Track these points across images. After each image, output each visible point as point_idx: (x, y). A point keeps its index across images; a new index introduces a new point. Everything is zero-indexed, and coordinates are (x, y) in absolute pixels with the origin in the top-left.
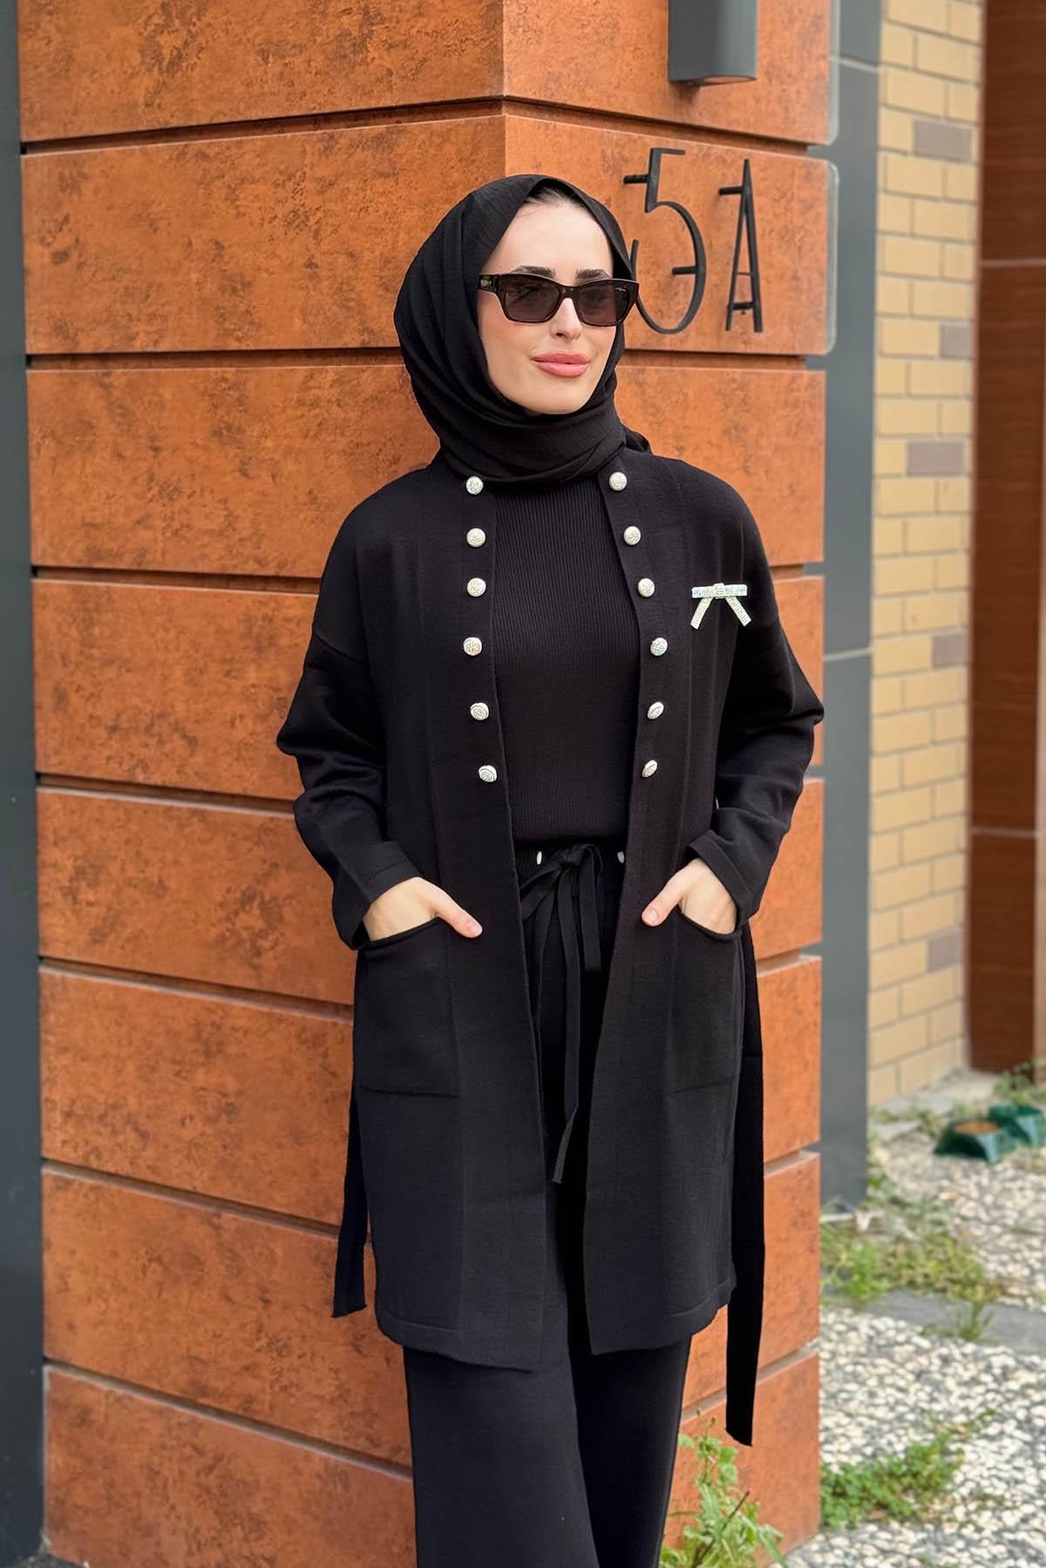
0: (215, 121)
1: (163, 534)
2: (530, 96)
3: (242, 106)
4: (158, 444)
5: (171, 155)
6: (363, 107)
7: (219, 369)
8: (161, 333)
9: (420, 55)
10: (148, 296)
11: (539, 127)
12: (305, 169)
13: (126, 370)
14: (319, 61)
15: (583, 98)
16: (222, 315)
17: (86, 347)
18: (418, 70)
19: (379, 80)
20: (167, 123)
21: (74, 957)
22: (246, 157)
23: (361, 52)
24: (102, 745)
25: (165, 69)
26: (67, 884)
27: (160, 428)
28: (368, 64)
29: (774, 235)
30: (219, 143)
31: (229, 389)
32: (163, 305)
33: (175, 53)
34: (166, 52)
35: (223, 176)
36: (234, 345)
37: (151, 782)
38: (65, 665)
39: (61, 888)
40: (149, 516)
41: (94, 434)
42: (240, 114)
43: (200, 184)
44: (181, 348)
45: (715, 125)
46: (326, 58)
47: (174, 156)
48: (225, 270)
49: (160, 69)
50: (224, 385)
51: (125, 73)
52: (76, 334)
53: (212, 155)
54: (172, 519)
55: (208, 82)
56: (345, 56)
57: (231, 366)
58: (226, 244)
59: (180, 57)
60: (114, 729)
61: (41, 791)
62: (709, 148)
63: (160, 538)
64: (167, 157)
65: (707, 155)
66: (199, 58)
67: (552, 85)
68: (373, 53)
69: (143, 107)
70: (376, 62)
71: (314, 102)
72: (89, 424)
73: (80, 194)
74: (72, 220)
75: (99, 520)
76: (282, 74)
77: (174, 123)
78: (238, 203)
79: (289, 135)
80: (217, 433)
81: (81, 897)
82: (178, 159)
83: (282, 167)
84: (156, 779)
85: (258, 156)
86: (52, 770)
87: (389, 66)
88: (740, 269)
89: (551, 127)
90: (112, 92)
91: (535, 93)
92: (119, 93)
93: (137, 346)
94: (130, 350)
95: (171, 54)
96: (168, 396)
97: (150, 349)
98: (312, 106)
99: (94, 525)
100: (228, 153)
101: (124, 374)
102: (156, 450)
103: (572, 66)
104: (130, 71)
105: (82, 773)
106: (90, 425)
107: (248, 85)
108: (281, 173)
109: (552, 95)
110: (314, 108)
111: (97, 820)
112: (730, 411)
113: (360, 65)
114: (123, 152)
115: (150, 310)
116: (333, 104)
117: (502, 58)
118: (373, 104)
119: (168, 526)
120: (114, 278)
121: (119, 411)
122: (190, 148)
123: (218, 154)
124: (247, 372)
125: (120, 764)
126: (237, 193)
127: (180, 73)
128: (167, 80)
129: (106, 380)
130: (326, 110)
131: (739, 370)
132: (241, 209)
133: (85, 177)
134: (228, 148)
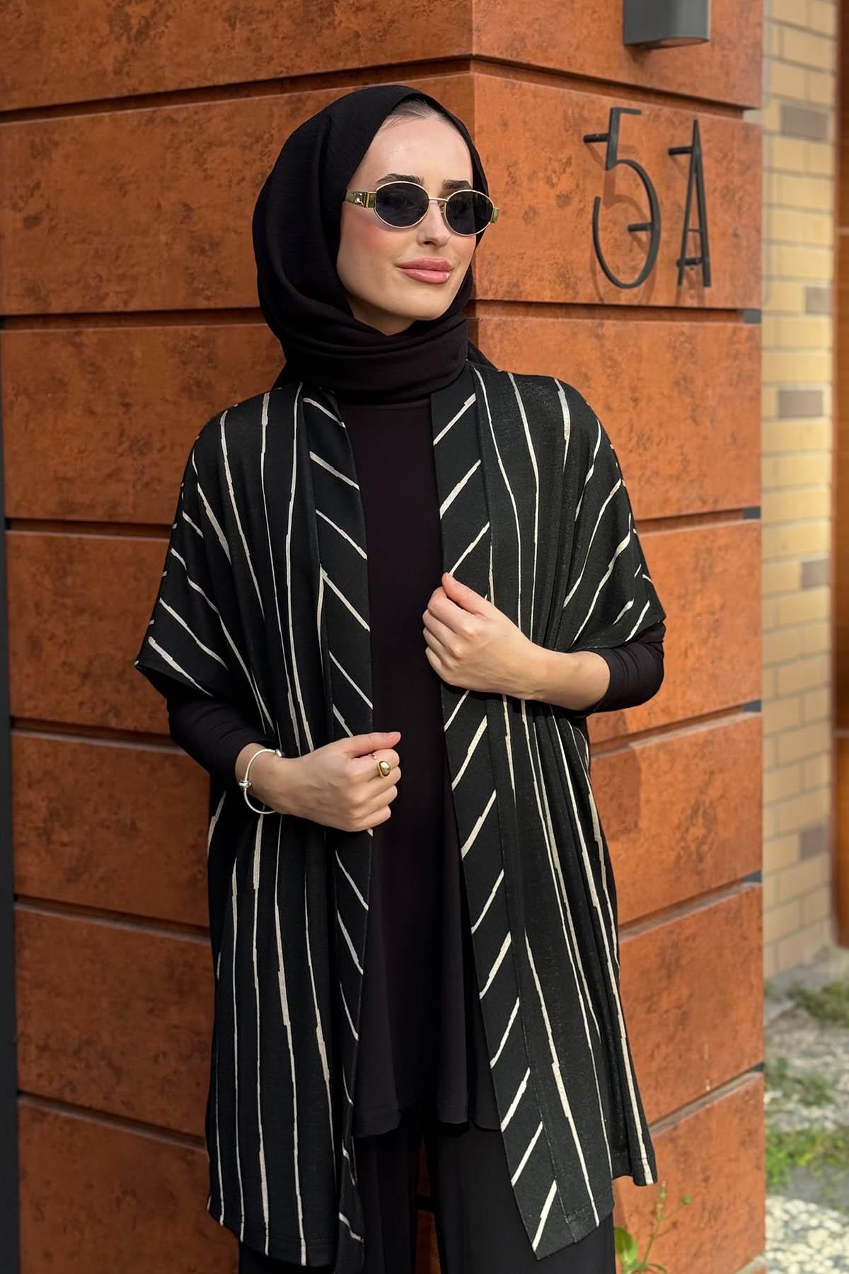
0: (184, 87)
1: (134, 487)
2: (496, 55)
3: (210, 71)
4: (127, 400)
5: (140, 121)
6: (331, 69)
7: (188, 328)
8: (131, 294)
9: (388, 17)
10: (117, 258)
11: (506, 87)
12: (273, 132)
13: (97, 329)
14: (286, 26)
15: (548, 59)
16: (192, 274)
17: (56, 307)
18: (385, 31)
19: (346, 43)
20: (135, 90)
21: (49, 895)
22: (214, 121)
23: (329, 16)
24: (74, 690)
25: (133, 39)
26: (42, 825)
27: (130, 385)
28: (335, 28)
29: (717, 194)
30: (187, 108)
31: (198, 346)
32: (133, 266)
33: (143, 22)
34: (134, 21)
35: (191, 141)
36: (202, 304)
37: (123, 727)
38: (38, 614)
39: (36, 828)
40: (119, 469)
41: (66, 391)
42: (209, 80)
43: (168, 148)
44: (150, 306)
45: (665, 88)
46: (293, 22)
47: (143, 122)
48: (193, 232)
49: (129, 38)
50: (193, 343)
51: (94, 43)
52: (48, 295)
53: (180, 120)
54: (143, 473)
55: (175, 49)
56: (313, 20)
57: (199, 324)
58: (193, 207)
59: (148, 25)
60: (86, 676)
61: (16, 734)
62: (660, 110)
63: (131, 491)
64: (136, 123)
65: (657, 116)
66: (167, 27)
67: (517, 45)
68: (340, 16)
69: (112, 74)
70: (343, 25)
71: (281, 65)
72: (61, 381)
73: (50, 160)
74: (43, 185)
75: (70, 474)
76: (249, 39)
77: (143, 90)
78: (205, 166)
79: (257, 98)
80: (186, 389)
81: (54, 837)
82: (146, 125)
83: (249, 130)
84: (129, 724)
85: (226, 120)
86: (27, 715)
87: (356, 28)
88: (690, 226)
89: (517, 87)
90: (82, 61)
91: (501, 53)
92: (88, 63)
93: (108, 306)
94: (100, 310)
95: (139, 24)
96: (138, 353)
97: (121, 308)
98: (279, 69)
99: (65, 479)
100: (196, 118)
101: (95, 333)
102: (127, 406)
103: (536, 26)
104: (99, 40)
105: (57, 719)
106: (62, 384)
107: (215, 51)
108: (248, 135)
109: (518, 55)
110: (282, 72)
111: (71, 764)
112: (680, 362)
113: (327, 28)
114: (93, 119)
115: (120, 272)
116: (299, 67)
117: (471, 17)
118: (340, 66)
119: (139, 479)
120: (84, 241)
121: (90, 369)
122: (159, 113)
123: (185, 119)
124: (216, 330)
125: (93, 710)
126: (205, 156)
127: (148, 42)
128: (136, 49)
129: (78, 339)
130: (294, 73)
131: (687, 324)
132: (209, 172)
133: (56, 144)
134: (196, 113)
